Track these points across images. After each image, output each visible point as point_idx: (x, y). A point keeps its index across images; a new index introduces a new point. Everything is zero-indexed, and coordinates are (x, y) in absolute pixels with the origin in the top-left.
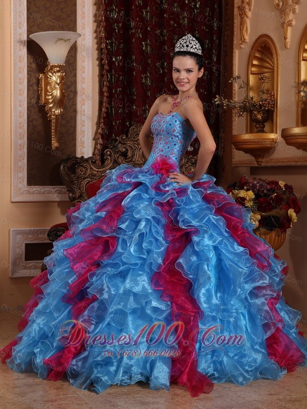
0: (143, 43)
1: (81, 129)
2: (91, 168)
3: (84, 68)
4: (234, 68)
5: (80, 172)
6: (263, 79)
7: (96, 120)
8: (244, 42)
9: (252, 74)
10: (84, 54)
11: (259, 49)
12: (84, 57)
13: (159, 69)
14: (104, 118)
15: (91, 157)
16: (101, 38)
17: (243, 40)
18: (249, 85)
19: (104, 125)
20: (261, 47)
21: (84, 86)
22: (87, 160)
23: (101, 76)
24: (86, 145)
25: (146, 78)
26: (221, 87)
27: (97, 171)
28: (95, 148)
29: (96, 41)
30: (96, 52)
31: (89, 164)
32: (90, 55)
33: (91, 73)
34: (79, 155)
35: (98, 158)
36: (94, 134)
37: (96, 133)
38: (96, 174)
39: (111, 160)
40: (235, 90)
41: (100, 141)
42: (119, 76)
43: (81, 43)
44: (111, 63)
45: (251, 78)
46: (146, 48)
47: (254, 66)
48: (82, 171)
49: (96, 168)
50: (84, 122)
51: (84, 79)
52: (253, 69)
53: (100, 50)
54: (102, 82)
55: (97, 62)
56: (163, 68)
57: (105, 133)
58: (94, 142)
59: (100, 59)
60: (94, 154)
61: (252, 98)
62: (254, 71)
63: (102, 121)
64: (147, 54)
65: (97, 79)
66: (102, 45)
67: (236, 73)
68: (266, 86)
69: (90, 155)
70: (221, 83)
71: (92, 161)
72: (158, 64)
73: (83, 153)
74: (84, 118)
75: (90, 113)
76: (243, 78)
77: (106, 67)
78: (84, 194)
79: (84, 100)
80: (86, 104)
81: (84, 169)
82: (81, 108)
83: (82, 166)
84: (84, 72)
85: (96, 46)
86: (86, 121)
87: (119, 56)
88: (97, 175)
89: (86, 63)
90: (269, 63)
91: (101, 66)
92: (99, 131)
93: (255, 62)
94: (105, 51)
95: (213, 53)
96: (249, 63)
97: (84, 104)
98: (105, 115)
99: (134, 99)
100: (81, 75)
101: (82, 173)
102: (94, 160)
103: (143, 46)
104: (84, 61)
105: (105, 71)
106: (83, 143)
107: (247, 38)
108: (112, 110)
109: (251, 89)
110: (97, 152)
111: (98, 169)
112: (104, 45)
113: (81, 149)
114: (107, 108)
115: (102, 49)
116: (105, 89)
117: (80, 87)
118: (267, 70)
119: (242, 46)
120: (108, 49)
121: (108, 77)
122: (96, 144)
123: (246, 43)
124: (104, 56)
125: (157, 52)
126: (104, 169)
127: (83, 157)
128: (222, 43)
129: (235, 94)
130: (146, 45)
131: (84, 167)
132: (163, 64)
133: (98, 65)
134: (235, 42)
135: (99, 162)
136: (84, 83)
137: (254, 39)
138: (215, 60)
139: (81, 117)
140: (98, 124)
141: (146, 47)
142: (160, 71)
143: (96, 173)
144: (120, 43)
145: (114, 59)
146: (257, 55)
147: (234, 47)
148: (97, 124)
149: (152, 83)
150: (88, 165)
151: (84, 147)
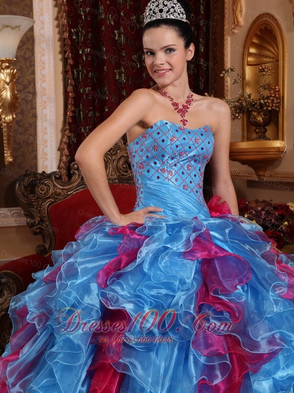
0: (116, 31)
1: (43, 138)
2: (54, 186)
3: (44, 63)
4: (225, 59)
5: (40, 192)
6: (264, 71)
7: (60, 126)
8: (237, 25)
9: (248, 65)
10: (44, 45)
11: (258, 33)
12: (44, 50)
13: (135, 62)
14: (69, 124)
15: (54, 173)
16: (64, 25)
17: (236, 24)
18: (245, 78)
19: (70, 131)
20: (261, 30)
21: (44, 85)
22: (49, 176)
23: (65, 72)
24: (49, 157)
25: (120, 74)
26: (210, 82)
27: (62, 189)
28: (61, 160)
29: (57, 30)
30: (59, 44)
31: (52, 181)
32: (51, 48)
33: (52, 69)
34: (40, 170)
35: (64, 172)
37: (61, 142)
38: (60, 193)
39: (79, 175)
40: (227, 86)
41: (66, 152)
42: (88, 72)
43: (40, 33)
45: (248, 70)
46: (118, 37)
47: (250, 55)
48: (42, 190)
49: (60, 185)
50: (46, 129)
51: (44, 76)
52: (250, 59)
53: (62, 40)
54: (67, 80)
55: (60, 56)
56: (140, 62)
57: (73, 142)
58: (59, 153)
59: (63, 52)
60: (59, 168)
61: (249, 96)
62: (250, 62)
63: (68, 127)
64: (121, 45)
65: (61, 77)
66: (65, 34)
67: (228, 65)
68: (268, 79)
69: (55, 169)
70: (210, 78)
71: (55, 177)
72: (134, 57)
73: (46, 167)
74: (45, 124)
75: (53, 118)
76: (238, 70)
77: (70, 62)
78: (45, 219)
79: (45, 102)
80: (48, 107)
81: (45, 188)
82: (42, 112)
83: (44, 184)
84: (44, 68)
85: (58, 36)
86: (48, 129)
87: (87, 47)
88: (62, 194)
89: (46, 57)
90: (270, 51)
91: (65, 61)
92: (64, 140)
93: (252, 50)
94: (68, 42)
96: (245, 53)
97: (45, 108)
98: (71, 121)
99: (106, 100)
100: (41, 73)
101: (43, 193)
102: (57, 176)
103: (115, 35)
104: (44, 55)
105: (69, 67)
106: (46, 154)
107: (241, 20)
108: (79, 114)
109: (248, 84)
110: (62, 164)
111: (63, 186)
112: (66, 35)
113: (43, 162)
114: (73, 112)
115: (64, 40)
116: (70, 88)
117: (39, 87)
118: (268, 60)
119: (236, 31)
120: (72, 40)
121: (73, 73)
122: (61, 156)
123: (240, 26)
124: (68, 49)
125: (133, 43)
126: (70, 186)
127: (44, 172)
128: (211, 30)
129: (227, 91)
130: (120, 34)
131: (46, 185)
132: (140, 57)
133: (62, 60)
134: (226, 27)
135: (65, 178)
136: (45, 81)
137: (251, 20)
138: (202, 50)
139: (42, 123)
140: (63, 131)
141: (120, 36)
142: (137, 65)
143: (61, 191)
144: (87, 32)
145: (81, 52)
146: (255, 41)
147: (225, 33)
149: (127, 80)
150: (51, 182)
151: (47, 159)
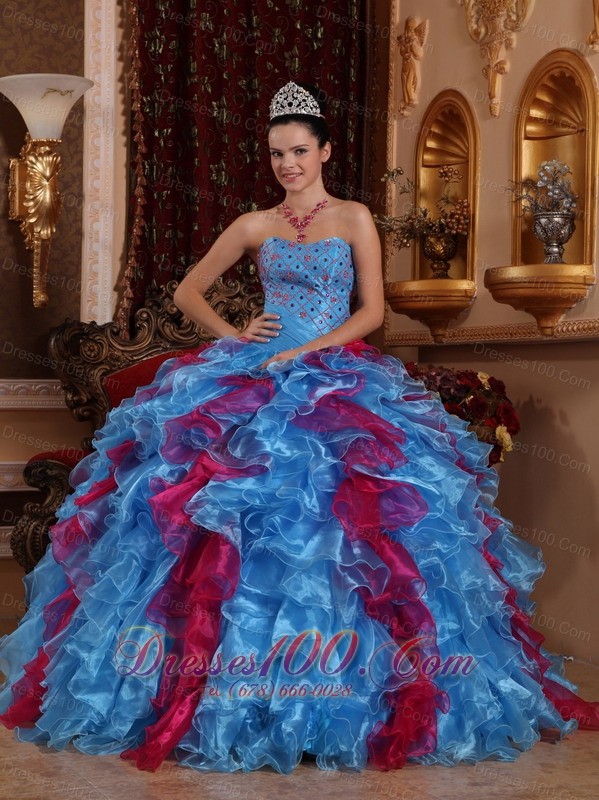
0: (214, 103)
1: (91, 269)
2: (111, 346)
3: (98, 149)
4: (389, 156)
5: (89, 353)
6: (446, 176)
7: (120, 251)
8: (409, 104)
9: (424, 166)
10: (99, 121)
11: (439, 118)
12: (98, 128)
13: (243, 154)
14: (137, 248)
15: (110, 324)
16: (133, 90)
17: (407, 101)
18: (419, 186)
19: (137, 261)
20: (443, 114)
21: (97, 184)
22: (103, 329)
23: (131, 165)
24: (100, 300)
25: (219, 171)
27: (123, 351)
28: (118, 307)
29: (121, 97)
30: (122, 119)
31: (107, 337)
32: (110, 125)
33: (111, 159)
34: (86, 319)
35: (124, 325)
36: (116, 278)
37: (121, 277)
38: (119, 357)
39: (150, 330)
40: (391, 198)
41: (129, 292)
42: (167, 166)
43: (93, 100)
44: (151, 141)
45: (424, 174)
46: (219, 113)
47: (428, 150)
48: (91, 351)
49: (120, 344)
50: (96, 254)
51: (97, 170)
52: (428, 157)
53: (130, 116)
54: (134, 177)
55: (124, 139)
56: (252, 153)
57: (139, 278)
58: (116, 294)
59: (130, 132)
60: (115, 317)
61: (425, 213)
62: (427, 161)
63: (133, 253)
64: (221, 125)
65: (123, 172)
66: (134, 104)
67: (393, 163)
68: (453, 189)
69: (109, 319)
71: (112, 331)
72: (242, 146)
73: (95, 316)
74: (96, 247)
75: (109, 238)
76: (408, 173)
77: (142, 148)
79: (97, 212)
80: (102, 220)
81: (96, 347)
82: (92, 227)
83: (93, 340)
84: (98, 157)
85: (121, 107)
86: (100, 254)
87: (167, 127)
88: (123, 358)
89: (102, 139)
90: (457, 146)
91: (132, 147)
92: (127, 272)
93: (431, 144)
94: (139, 117)
95: (347, 127)
96: (419, 145)
97: (97, 220)
98: (138, 242)
99: (195, 211)
100: (92, 164)
101: (93, 355)
102: (115, 330)
103: (213, 109)
104: (98, 136)
105: (138, 156)
106: (95, 295)
107: (415, 96)
108: (151, 233)
109: (424, 195)
110: (121, 313)
111: (123, 346)
112: (137, 106)
113: (90, 308)
114: (142, 228)
115: (133, 113)
116: (139, 191)
117: (89, 186)
118: (453, 159)
119: (406, 113)
120: (145, 114)
121: (144, 167)
122: (120, 298)
123: (413, 106)
124: (138, 128)
125: (240, 122)
126: (136, 347)
127: (94, 322)
129: (391, 206)
130: (220, 108)
131: (97, 343)
132: (251, 145)
133: (126, 145)
134: (391, 105)
135: (125, 334)
136: (98, 178)
137: (429, 98)
138: (352, 140)
139: (91, 245)
140: (125, 258)
142: (246, 159)
143: (119, 354)
144: (168, 103)
145: (156, 134)
146: (435, 129)
147: (389, 114)
148: (121, 259)
149: (230, 182)
150: (105, 339)
151: (96, 304)
